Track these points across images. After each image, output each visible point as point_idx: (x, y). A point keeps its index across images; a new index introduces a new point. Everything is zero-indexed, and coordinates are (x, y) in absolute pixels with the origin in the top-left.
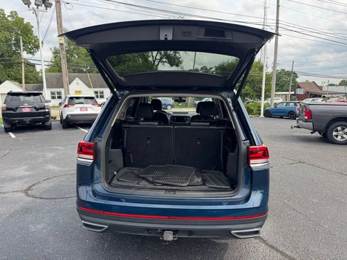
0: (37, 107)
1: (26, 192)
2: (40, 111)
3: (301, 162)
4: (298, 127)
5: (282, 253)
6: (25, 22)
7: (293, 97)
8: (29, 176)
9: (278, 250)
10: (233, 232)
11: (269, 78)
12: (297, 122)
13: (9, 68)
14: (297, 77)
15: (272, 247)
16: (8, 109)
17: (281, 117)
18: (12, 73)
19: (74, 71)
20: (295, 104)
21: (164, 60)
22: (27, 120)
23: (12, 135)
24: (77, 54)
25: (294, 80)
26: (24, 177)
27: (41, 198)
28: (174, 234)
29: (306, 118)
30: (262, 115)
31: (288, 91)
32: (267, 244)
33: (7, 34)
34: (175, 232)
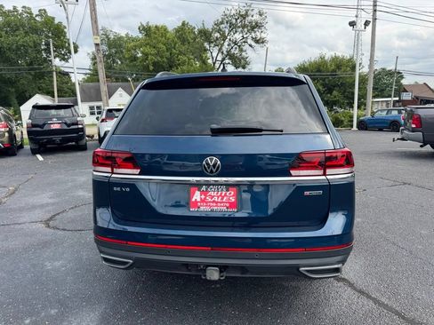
0: (69, 122)
1: (47, 223)
2: (72, 127)
3: (405, 184)
4: (403, 139)
5: (376, 301)
6: (56, 22)
7: (397, 104)
8: (53, 204)
9: (369, 297)
10: (301, 269)
11: (363, 80)
12: (402, 133)
13: (40, 79)
14: (402, 77)
15: (361, 292)
16: (33, 126)
17: (381, 130)
18: (43, 85)
19: (117, 80)
20: (400, 112)
21: (227, 61)
22: (58, 138)
23: (40, 157)
24: (120, 59)
25: (398, 82)
26: (47, 205)
27: (65, 230)
28: (221, 272)
29: (414, 126)
30: (355, 128)
31: (390, 96)
32: (355, 289)
33: (35, 37)
34: (223, 268)
